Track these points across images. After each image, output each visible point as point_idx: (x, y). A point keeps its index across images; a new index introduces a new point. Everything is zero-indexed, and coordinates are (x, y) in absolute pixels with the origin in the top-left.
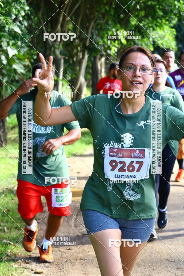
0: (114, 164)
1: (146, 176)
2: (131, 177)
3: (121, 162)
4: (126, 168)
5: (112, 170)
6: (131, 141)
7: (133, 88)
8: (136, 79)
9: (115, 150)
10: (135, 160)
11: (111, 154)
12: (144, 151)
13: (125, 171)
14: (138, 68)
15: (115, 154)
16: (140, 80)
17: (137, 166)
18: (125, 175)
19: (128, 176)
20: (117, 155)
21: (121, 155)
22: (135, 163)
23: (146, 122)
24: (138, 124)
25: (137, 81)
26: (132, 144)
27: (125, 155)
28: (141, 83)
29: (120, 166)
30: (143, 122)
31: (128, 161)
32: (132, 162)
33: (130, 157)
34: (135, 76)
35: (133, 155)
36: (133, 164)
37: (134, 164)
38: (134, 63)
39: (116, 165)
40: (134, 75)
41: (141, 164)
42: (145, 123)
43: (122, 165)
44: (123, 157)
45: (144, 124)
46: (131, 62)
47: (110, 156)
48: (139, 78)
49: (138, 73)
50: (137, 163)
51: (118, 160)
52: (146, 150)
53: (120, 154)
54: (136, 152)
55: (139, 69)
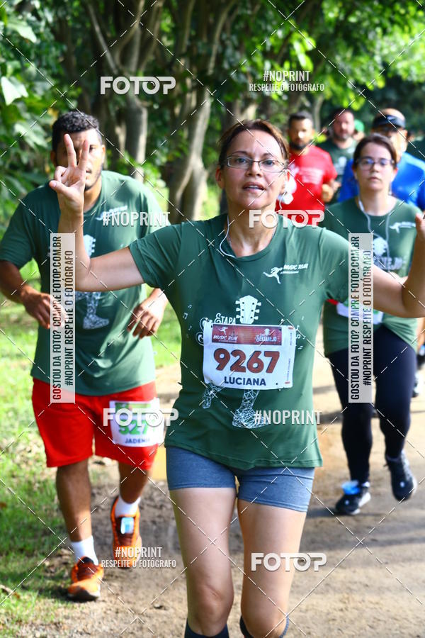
0: (222, 356)
1: (286, 383)
2: (256, 382)
3: (235, 353)
4: (245, 365)
5: (220, 368)
6: (254, 311)
7: (247, 196)
8: (252, 180)
9: (224, 329)
10: (263, 348)
11: (215, 337)
12: (281, 330)
13: (243, 370)
14: (257, 159)
15: (224, 337)
16: (261, 181)
17: (266, 361)
18: (244, 379)
19: (249, 379)
20: (227, 339)
21: (236, 338)
22: (262, 354)
23: (281, 269)
24: (267, 274)
25: (254, 185)
26: (257, 318)
27: (242, 340)
28: (261, 188)
29: (233, 360)
30: (277, 270)
31: (248, 350)
32: (257, 353)
33: (253, 342)
34: (251, 175)
35: (258, 339)
36: (259, 357)
37: (261, 357)
38: (248, 150)
39: (227, 358)
40: (248, 172)
41: (274, 356)
42: (280, 272)
43: (238, 357)
44: (238, 342)
45: (279, 274)
46: (242, 149)
47: (214, 341)
48: (257, 177)
49: (257, 168)
50: (267, 354)
51: (230, 348)
52: (284, 328)
53: (234, 336)
54: (263, 333)
55: (259, 162)
